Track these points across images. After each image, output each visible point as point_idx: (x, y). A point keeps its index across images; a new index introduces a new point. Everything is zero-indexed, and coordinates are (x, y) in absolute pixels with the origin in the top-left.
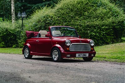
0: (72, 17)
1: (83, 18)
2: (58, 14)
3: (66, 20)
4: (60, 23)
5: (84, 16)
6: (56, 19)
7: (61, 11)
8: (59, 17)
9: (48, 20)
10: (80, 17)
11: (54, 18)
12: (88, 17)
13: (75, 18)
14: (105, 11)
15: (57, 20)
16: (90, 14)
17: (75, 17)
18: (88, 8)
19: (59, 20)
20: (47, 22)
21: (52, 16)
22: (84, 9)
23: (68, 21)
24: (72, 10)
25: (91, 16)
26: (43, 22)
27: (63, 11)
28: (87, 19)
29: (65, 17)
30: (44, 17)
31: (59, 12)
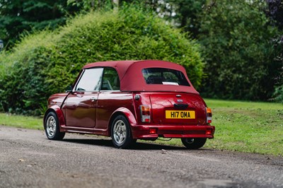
0: (89, 54)
1: (112, 56)
2: (63, 46)
3: (77, 58)
4: (63, 65)
5: (113, 52)
6: (56, 56)
7: (68, 40)
8: (63, 52)
9: (42, 58)
10: (105, 53)
11: (54, 54)
12: (121, 55)
13: (95, 56)
14: (154, 43)
15: (59, 57)
16: (125, 48)
17: (94, 54)
18: (122, 36)
19: (62, 58)
20: (39, 62)
21: (51, 49)
22: (114, 38)
23: (81, 62)
24: (90, 40)
25: (126, 54)
26: (32, 60)
27: (72, 40)
28: (118, 58)
29: (75, 53)
30: (36, 51)
31: (65, 42)
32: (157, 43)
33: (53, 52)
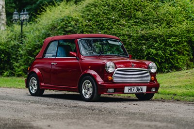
0: (114, 21)
1: (135, 22)
2: (88, 15)
3: (103, 25)
4: (91, 32)
5: (136, 18)
6: (84, 24)
7: (93, 9)
8: (90, 20)
9: (71, 26)
10: (129, 20)
11: (81, 22)
12: (143, 21)
13: (119, 23)
14: (173, 9)
15: (86, 25)
16: (147, 15)
17: (118, 21)
18: (143, 4)
19: (90, 26)
20: (67, 30)
21: (78, 18)
22: (136, 5)
23: (107, 28)
24: (114, 8)
25: (148, 20)
26: (60, 29)
27: (97, 9)
28: (141, 24)
29: (101, 20)
30: (63, 20)
31: (90, 11)
32: (174, 9)
33: (80, 20)
